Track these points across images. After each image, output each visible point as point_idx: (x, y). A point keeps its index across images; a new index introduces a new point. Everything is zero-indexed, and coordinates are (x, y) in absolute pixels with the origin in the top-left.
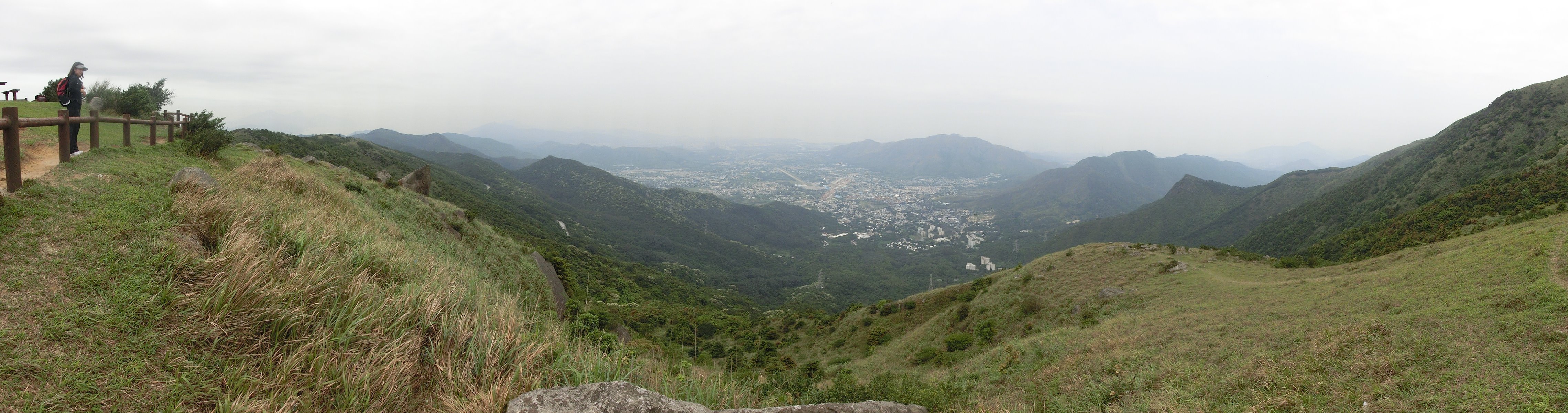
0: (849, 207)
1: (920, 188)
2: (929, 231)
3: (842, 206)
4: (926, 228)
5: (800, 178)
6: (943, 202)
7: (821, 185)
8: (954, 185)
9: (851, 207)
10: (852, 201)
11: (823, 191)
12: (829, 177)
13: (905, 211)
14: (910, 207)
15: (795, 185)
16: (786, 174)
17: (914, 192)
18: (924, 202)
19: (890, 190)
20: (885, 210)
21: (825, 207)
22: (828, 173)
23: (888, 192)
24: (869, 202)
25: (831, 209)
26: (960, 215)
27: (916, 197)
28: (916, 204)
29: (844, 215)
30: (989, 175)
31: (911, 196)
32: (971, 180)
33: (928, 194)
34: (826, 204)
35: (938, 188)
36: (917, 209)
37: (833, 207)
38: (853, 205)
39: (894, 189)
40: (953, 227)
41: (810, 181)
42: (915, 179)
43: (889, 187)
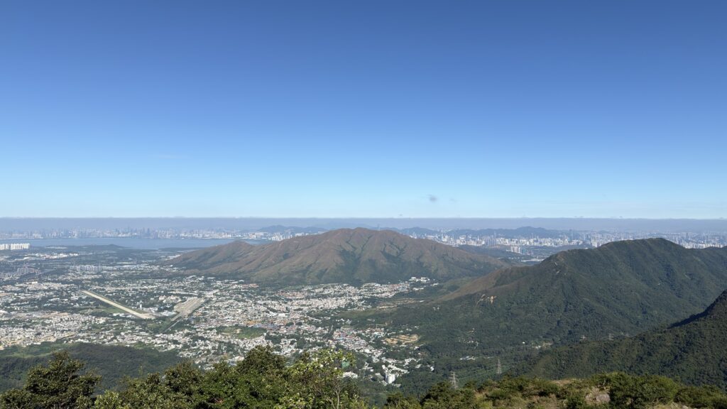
0: (207, 339)
1: (313, 301)
3: (196, 338)
5: (123, 303)
6: (346, 320)
7: (160, 310)
8: (361, 295)
9: (209, 339)
10: (211, 329)
11: (164, 318)
12: (173, 298)
13: (292, 336)
14: (300, 330)
15: (115, 315)
16: (98, 299)
17: (305, 308)
18: (320, 321)
19: (268, 308)
20: (263, 338)
21: (168, 343)
22: (171, 292)
23: (266, 312)
24: (237, 328)
25: (178, 345)
26: (371, 337)
27: (308, 314)
28: (309, 324)
29: (199, 352)
30: (411, 280)
31: (301, 314)
32: (385, 287)
33: (326, 310)
34: (167, 339)
35: (340, 301)
36: (310, 331)
37: (182, 342)
38: (212, 335)
39: (274, 307)
40: (362, 356)
41: (143, 307)
42: (306, 290)
43: (268, 305)
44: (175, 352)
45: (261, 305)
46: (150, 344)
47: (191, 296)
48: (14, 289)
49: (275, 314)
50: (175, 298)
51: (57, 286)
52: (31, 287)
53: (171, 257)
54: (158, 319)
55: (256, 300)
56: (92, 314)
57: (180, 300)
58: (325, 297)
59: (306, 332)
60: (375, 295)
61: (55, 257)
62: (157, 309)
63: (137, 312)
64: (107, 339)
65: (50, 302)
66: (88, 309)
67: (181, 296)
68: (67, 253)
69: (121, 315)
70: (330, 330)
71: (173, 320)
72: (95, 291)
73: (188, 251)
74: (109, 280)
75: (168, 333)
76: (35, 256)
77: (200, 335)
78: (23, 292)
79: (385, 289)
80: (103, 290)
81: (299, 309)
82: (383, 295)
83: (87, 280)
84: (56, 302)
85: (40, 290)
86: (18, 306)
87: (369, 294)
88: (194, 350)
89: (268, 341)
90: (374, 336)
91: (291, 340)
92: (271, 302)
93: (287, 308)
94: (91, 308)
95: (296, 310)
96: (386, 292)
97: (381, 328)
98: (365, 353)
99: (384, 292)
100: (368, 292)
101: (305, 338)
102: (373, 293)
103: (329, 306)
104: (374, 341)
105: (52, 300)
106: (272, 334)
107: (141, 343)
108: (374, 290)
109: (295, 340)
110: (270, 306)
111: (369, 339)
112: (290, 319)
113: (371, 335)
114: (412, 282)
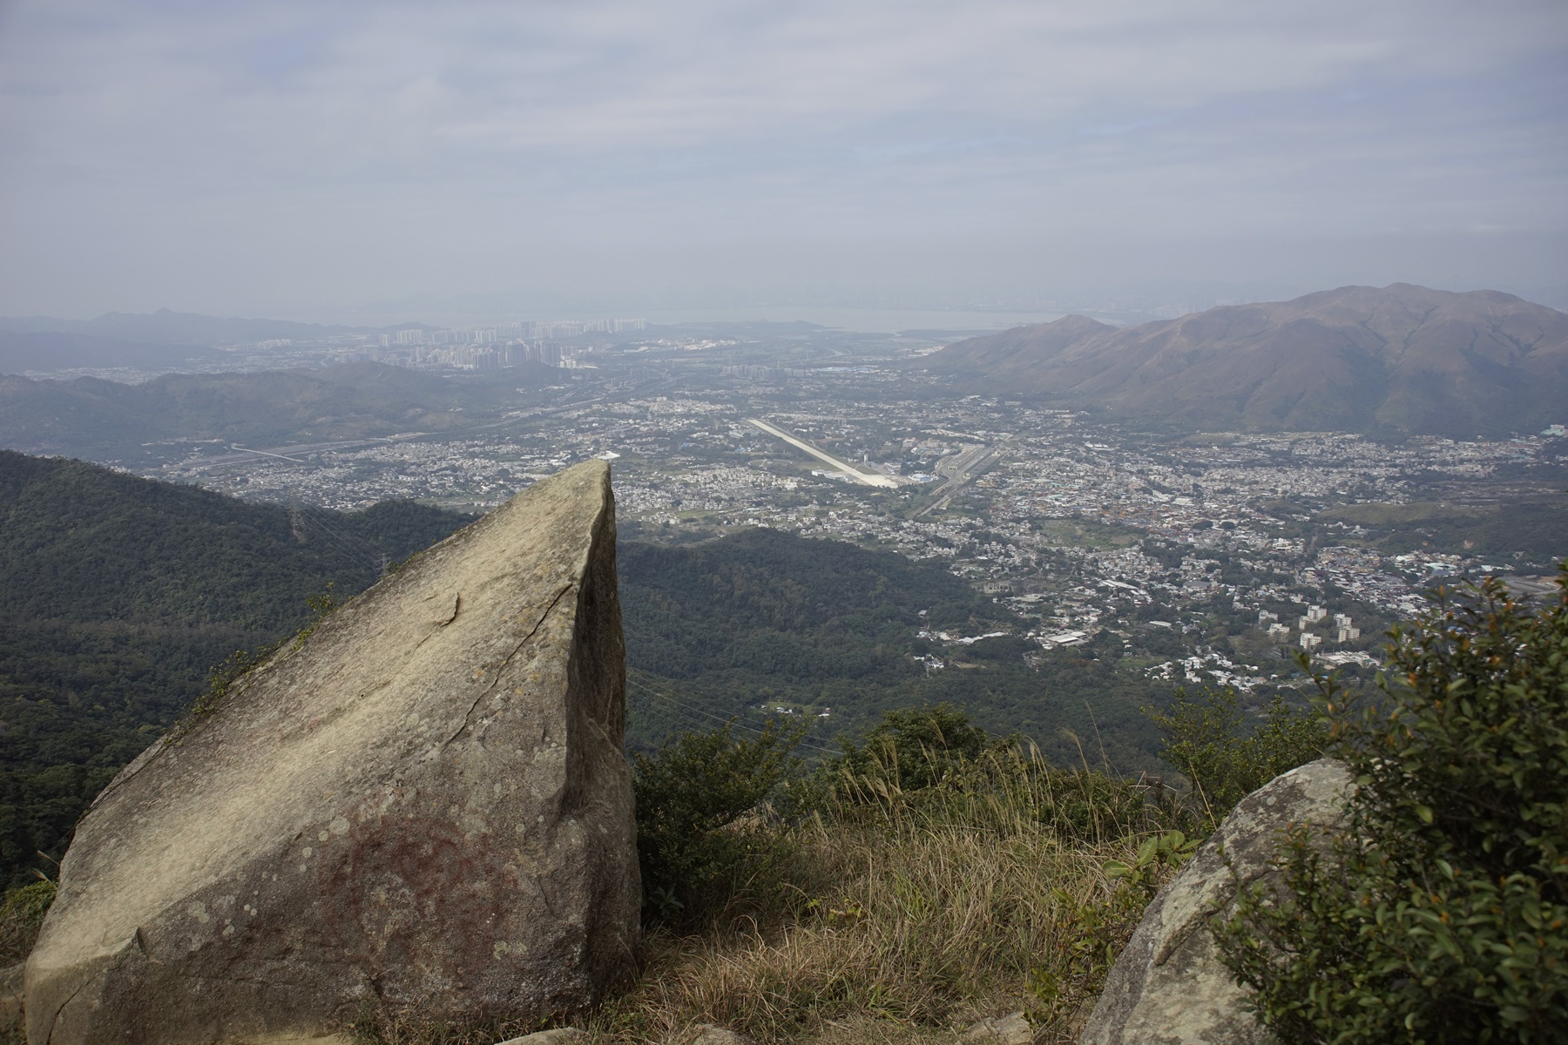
0: (1009, 541)
5: (830, 449)
6: (1353, 525)
7: (905, 471)
8: (1395, 466)
9: (1016, 544)
10: (1018, 521)
11: (913, 489)
12: (931, 444)
14: (1228, 539)
15: (815, 473)
16: (781, 438)
17: (1242, 490)
18: (1281, 523)
19: (1152, 483)
20: (1138, 552)
21: (925, 542)
22: (928, 431)
23: (1145, 490)
24: (1077, 524)
25: (946, 549)
26: (1419, 574)
27: (1250, 504)
28: (1251, 529)
29: (995, 568)
30: (1548, 432)
31: (1231, 502)
32: (1467, 450)
33: (1297, 497)
34: (925, 534)
35: (1336, 478)
36: (1254, 546)
37: (955, 543)
38: (1021, 534)
39: (1164, 480)
40: (1393, 616)
41: (869, 460)
42: (1245, 443)
43: (1148, 475)
44: (941, 564)
45: (1132, 473)
46: (889, 542)
47: (971, 441)
48: (626, 409)
49: (1165, 498)
50: (935, 444)
51: (702, 407)
52: (655, 408)
53: (925, 352)
54: (904, 488)
55: (1121, 459)
56: (771, 469)
57: (946, 451)
58: (1297, 463)
59: (1246, 546)
60: (1436, 467)
61: (694, 347)
62: (898, 466)
63: (857, 470)
64: (801, 521)
65: (693, 440)
66: (762, 457)
67: (950, 440)
68: (714, 339)
69: (830, 475)
70: (1307, 545)
71: (935, 493)
72: (774, 422)
73: (961, 338)
74: (800, 399)
75: (926, 520)
76: (657, 345)
77: (995, 530)
78: (644, 418)
79: (1466, 454)
80: (789, 419)
81: (1227, 491)
82: (1461, 468)
83: (757, 396)
84: (703, 440)
85: (673, 415)
86: (638, 444)
87: (1420, 464)
88: (982, 563)
89: (1149, 558)
90: (1430, 570)
91: (1207, 562)
92: (1155, 468)
93: (1196, 486)
94: (768, 457)
95: (1218, 491)
96: (1470, 461)
97: (1449, 554)
98: (1403, 611)
99: (1462, 462)
100: (1417, 459)
101: (1242, 561)
102: (1430, 464)
103: (1305, 489)
104: (1426, 584)
105: (695, 436)
106: (1158, 544)
107: (870, 537)
108: (1432, 454)
109: (1217, 562)
110: (1152, 477)
111: (1413, 578)
112: (1205, 515)
113: (1420, 570)
114: (1551, 440)
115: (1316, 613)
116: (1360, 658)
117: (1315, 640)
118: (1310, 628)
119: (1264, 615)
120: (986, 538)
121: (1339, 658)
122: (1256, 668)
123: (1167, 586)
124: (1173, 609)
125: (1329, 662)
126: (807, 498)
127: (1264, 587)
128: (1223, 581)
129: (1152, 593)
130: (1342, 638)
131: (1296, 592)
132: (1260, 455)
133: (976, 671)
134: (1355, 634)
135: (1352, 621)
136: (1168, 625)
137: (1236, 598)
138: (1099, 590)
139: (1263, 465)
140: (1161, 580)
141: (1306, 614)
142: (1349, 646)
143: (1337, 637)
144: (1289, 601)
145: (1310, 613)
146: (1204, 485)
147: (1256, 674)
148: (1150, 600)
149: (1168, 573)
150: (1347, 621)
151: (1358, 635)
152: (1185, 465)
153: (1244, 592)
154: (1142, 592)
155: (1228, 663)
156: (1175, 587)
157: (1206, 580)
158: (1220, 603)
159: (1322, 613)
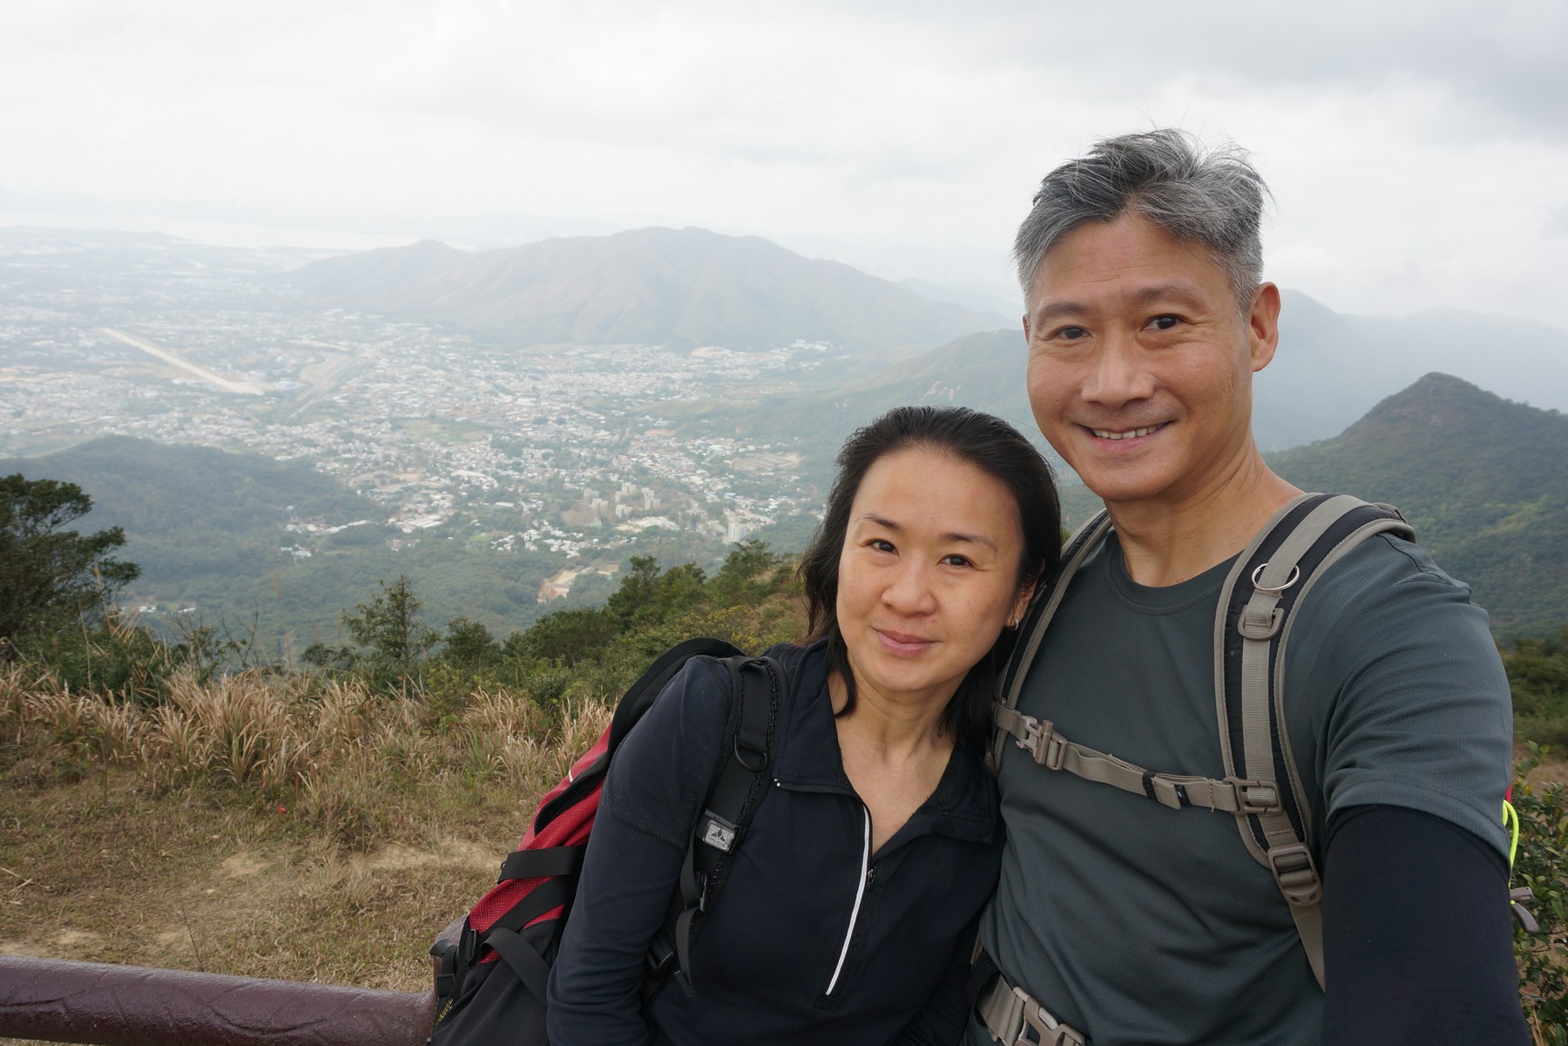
0: (371, 439)
1: (590, 379)
2: (617, 498)
4: (606, 489)
5: (192, 359)
6: (657, 418)
7: (271, 378)
8: (689, 371)
9: (378, 442)
10: (380, 422)
11: (280, 395)
12: (296, 353)
13: (545, 445)
14: (560, 432)
15: (176, 382)
16: (137, 349)
18: (602, 418)
19: (497, 387)
20: (486, 445)
21: (291, 444)
22: (293, 341)
23: (492, 393)
24: (433, 423)
25: (313, 449)
26: (705, 454)
27: (578, 403)
28: (579, 422)
29: (358, 464)
30: (794, 346)
31: (563, 402)
32: (741, 358)
33: (616, 396)
34: (291, 436)
35: (645, 380)
36: (581, 437)
37: (321, 444)
38: (382, 433)
39: (508, 384)
40: (686, 488)
41: (234, 367)
42: (575, 353)
43: (494, 380)
44: (307, 463)
45: (481, 378)
46: (257, 445)
47: (333, 351)
49: (508, 399)
50: (300, 354)
51: (45, 315)
53: (288, 267)
54: (269, 395)
55: (472, 367)
56: (127, 378)
57: (311, 360)
58: (616, 369)
59: (576, 437)
60: (718, 372)
61: (33, 252)
62: (264, 374)
63: (222, 377)
64: (163, 429)
65: (35, 349)
66: (117, 366)
67: (314, 351)
68: (57, 245)
69: (190, 382)
70: (623, 434)
71: (300, 398)
72: (130, 331)
73: (320, 256)
74: (158, 310)
75: (291, 424)
77: (357, 431)
79: (741, 361)
80: (147, 328)
81: (559, 393)
82: (735, 372)
83: (110, 304)
84: (48, 348)
85: (8, 322)
87: (708, 368)
88: (347, 461)
89: (495, 450)
90: (712, 452)
91: (543, 451)
92: (501, 373)
93: (534, 388)
94: (125, 366)
95: (553, 393)
96: (742, 366)
97: (726, 438)
98: (693, 484)
99: (736, 367)
100: (704, 366)
101: (572, 449)
102: (715, 369)
103: (621, 388)
104: (710, 462)
105: (37, 344)
106: (503, 437)
107: (235, 441)
108: (716, 361)
109: (552, 451)
110: (498, 382)
111: (701, 457)
112: (542, 411)
113: (705, 451)
114: (797, 351)
115: (628, 488)
116: (661, 521)
117: (628, 510)
118: (624, 500)
119: (587, 492)
120: (349, 437)
121: (646, 523)
122: (581, 535)
123: (510, 472)
124: (516, 491)
125: (637, 526)
126: (169, 406)
127: (589, 470)
128: (557, 466)
129: (499, 479)
130: (647, 507)
131: (614, 472)
132: (587, 362)
133: (340, 557)
134: (657, 502)
135: (655, 493)
136: (510, 505)
137: (566, 480)
138: (453, 479)
139: (591, 371)
140: (505, 467)
141: (620, 489)
142: (653, 513)
143: (644, 507)
144: (608, 481)
145: (624, 489)
146: (541, 387)
147: (582, 540)
148: (496, 485)
149: (511, 462)
150: (652, 493)
151: (659, 503)
152: (526, 371)
153: (572, 476)
154: (490, 479)
155: (559, 533)
156: (517, 473)
157: (544, 466)
158: (555, 485)
159: (633, 488)
